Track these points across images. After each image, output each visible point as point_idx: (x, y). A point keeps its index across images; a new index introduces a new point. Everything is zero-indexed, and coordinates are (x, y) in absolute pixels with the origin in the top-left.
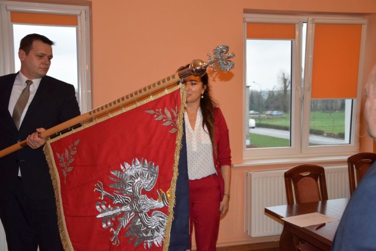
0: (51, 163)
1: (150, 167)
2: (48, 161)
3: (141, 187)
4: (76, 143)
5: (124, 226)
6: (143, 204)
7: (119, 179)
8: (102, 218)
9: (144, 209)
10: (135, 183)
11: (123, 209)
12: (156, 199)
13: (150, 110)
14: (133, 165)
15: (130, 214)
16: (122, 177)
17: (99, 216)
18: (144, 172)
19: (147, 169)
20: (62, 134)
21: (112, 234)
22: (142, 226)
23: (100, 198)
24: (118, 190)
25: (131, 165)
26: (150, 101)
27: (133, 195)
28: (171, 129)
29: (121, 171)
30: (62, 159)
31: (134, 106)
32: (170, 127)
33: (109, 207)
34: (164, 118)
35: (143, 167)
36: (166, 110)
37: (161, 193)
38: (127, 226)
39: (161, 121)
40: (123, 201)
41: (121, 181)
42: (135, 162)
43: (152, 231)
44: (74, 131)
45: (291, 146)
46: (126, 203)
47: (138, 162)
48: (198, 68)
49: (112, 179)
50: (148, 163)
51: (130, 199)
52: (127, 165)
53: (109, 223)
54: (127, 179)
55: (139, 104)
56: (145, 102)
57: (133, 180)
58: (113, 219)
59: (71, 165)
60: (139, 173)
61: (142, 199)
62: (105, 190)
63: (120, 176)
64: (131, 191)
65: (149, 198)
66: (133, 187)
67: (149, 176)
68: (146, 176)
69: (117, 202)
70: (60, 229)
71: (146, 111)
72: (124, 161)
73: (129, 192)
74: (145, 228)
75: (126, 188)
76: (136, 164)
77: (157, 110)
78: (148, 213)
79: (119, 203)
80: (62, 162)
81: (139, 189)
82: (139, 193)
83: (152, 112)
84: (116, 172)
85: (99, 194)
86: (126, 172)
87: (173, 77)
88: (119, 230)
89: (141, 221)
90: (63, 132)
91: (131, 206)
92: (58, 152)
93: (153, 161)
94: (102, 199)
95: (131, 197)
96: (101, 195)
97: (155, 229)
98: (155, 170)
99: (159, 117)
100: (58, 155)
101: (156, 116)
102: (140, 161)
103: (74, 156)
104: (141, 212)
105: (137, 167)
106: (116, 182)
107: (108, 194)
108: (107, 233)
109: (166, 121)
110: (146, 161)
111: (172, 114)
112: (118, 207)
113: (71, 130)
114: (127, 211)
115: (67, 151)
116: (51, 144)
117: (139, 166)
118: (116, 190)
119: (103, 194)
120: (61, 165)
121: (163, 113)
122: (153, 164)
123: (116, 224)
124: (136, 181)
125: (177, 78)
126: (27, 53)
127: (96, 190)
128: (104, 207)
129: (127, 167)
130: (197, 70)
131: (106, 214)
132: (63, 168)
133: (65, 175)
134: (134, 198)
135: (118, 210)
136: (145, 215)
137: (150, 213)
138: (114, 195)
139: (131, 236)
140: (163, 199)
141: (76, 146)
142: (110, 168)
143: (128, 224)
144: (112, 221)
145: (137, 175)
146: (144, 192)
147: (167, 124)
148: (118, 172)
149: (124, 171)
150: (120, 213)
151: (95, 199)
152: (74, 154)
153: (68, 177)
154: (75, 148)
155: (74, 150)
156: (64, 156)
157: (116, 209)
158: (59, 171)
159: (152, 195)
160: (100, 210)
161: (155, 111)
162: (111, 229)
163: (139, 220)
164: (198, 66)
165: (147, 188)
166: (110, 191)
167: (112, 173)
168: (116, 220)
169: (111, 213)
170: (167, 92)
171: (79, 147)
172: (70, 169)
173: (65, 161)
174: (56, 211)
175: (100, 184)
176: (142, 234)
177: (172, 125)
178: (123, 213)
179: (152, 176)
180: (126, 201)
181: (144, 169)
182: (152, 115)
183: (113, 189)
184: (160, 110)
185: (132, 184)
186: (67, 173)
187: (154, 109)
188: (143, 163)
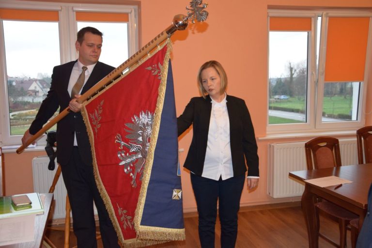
0: (87, 121)
2: (85, 121)
4: (102, 103)
5: (139, 171)
7: (132, 130)
8: (123, 165)
11: (137, 156)
13: (148, 67)
15: (142, 161)
17: (121, 164)
18: (149, 122)
20: (92, 97)
21: (131, 178)
23: (120, 148)
24: (133, 140)
25: (139, 117)
26: (148, 58)
29: (132, 122)
30: (94, 118)
31: (138, 66)
33: (128, 154)
34: (159, 72)
35: (148, 118)
36: (159, 65)
39: (157, 76)
40: (137, 149)
42: (142, 115)
44: (100, 93)
45: (306, 122)
46: (139, 151)
48: (181, 22)
49: (127, 131)
50: (151, 114)
51: (140, 146)
52: (136, 117)
53: (129, 168)
55: (140, 63)
56: (145, 59)
57: (142, 130)
58: (132, 165)
59: (100, 122)
60: (146, 123)
61: (148, 146)
62: (123, 141)
63: (132, 127)
64: (142, 140)
66: (143, 137)
69: (133, 150)
70: (95, 176)
71: (146, 68)
72: (133, 115)
73: (140, 141)
75: (138, 138)
76: (143, 116)
77: (154, 66)
79: (134, 151)
80: (94, 121)
81: (147, 136)
82: (147, 141)
83: (150, 68)
84: (129, 124)
85: (119, 144)
87: (162, 34)
88: (136, 174)
91: (142, 155)
92: (90, 113)
94: (122, 148)
99: (156, 72)
100: (91, 115)
101: (153, 71)
102: (145, 113)
103: (101, 115)
106: (130, 133)
107: (125, 144)
108: (127, 177)
110: (149, 112)
112: (134, 155)
113: (98, 93)
114: (139, 158)
115: (96, 111)
116: (86, 107)
117: (145, 118)
118: (131, 140)
119: (122, 145)
120: (94, 123)
121: (158, 68)
123: (133, 169)
124: (144, 130)
125: (165, 35)
126: (81, 44)
127: (116, 141)
128: (123, 154)
129: (137, 120)
130: (180, 26)
131: (126, 161)
132: (95, 126)
133: (96, 131)
134: (144, 144)
135: (134, 158)
138: (130, 145)
142: (124, 121)
143: (141, 170)
144: (131, 167)
145: (145, 126)
149: (135, 123)
150: (135, 160)
151: (116, 149)
152: (100, 113)
153: (98, 131)
154: (101, 108)
155: (101, 110)
156: (95, 115)
157: (132, 156)
160: (121, 159)
161: (152, 67)
162: (131, 174)
164: (181, 21)
166: (126, 141)
167: (126, 125)
169: (129, 160)
170: (159, 48)
171: (103, 107)
172: (99, 126)
173: (96, 120)
174: (92, 161)
175: (119, 136)
178: (137, 160)
180: (139, 149)
181: (148, 119)
182: (150, 71)
183: (128, 139)
184: (156, 65)
185: (141, 134)
186: (98, 129)
187: (151, 65)
188: (148, 115)
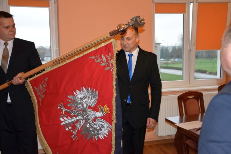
1: (92, 92)
3: (88, 105)
4: (46, 80)
5: (80, 129)
6: (90, 115)
7: (73, 100)
8: (64, 124)
9: (91, 118)
10: (83, 103)
11: (78, 118)
12: (98, 112)
14: (82, 92)
15: (82, 121)
16: (75, 99)
17: (62, 124)
18: (89, 95)
19: (90, 93)
20: (37, 75)
21: (72, 134)
22: (90, 128)
24: (74, 107)
25: (80, 91)
26: (92, 51)
27: (83, 110)
28: (106, 68)
29: (74, 95)
30: (38, 90)
31: (82, 55)
32: (105, 67)
33: (69, 117)
34: (101, 61)
36: (103, 56)
37: (100, 108)
38: (81, 128)
39: (100, 63)
40: (77, 114)
41: (75, 102)
42: (82, 89)
43: (97, 131)
44: (44, 73)
45: (183, 80)
46: (79, 115)
47: (84, 89)
48: (122, 29)
49: (69, 101)
50: (91, 89)
51: (81, 111)
52: (78, 92)
53: (70, 128)
54: (78, 100)
55: (85, 53)
56: (89, 51)
57: (82, 100)
59: (44, 93)
61: (89, 112)
62: (64, 108)
63: (74, 99)
64: (82, 107)
65: (93, 111)
66: (83, 105)
67: (92, 97)
68: (90, 98)
71: (90, 57)
72: (75, 89)
73: (80, 108)
74: (93, 129)
75: (78, 106)
77: (97, 56)
78: (93, 120)
79: (75, 115)
80: (38, 92)
81: (87, 106)
82: (87, 108)
83: (93, 57)
85: (61, 110)
86: (77, 96)
88: (77, 131)
89: (90, 125)
90: (37, 73)
91: (83, 116)
92: (35, 86)
93: (94, 88)
94: (63, 113)
95: (82, 111)
96: (63, 111)
97: (99, 129)
98: (95, 93)
99: (98, 61)
100: (35, 88)
101: (96, 60)
102: (86, 88)
103: (45, 88)
104: (89, 119)
105: (84, 92)
106: (72, 103)
107: (67, 110)
108: (69, 133)
109: (102, 63)
110: (89, 88)
111: (106, 58)
112: (75, 117)
113: (42, 72)
114: (80, 119)
115: (41, 85)
116: (30, 82)
117: (86, 92)
118: (72, 107)
119: (64, 110)
120: (38, 94)
121: (101, 58)
122: (94, 90)
123: (74, 127)
124: (84, 101)
125: (109, 36)
127: (59, 108)
128: (65, 118)
130: (121, 31)
131: (67, 122)
132: (39, 96)
133: (41, 100)
134: (84, 111)
136: (92, 121)
137: (95, 120)
138: (71, 110)
139: (84, 134)
140: (102, 111)
141: (46, 82)
142: (68, 94)
143: (82, 127)
144: (71, 126)
145: (85, 97)
146: (90, 107)
147: (103, 64)
148: (72, 96)
149: (76, 95)
150: (76, 121)
151: (59, 113)
152: (45, 86)
153: (42, 100)
154: (46, 83)
155: (45, 84)
156: (39, 88)
157: (73, 118)
158: (36, 98)
159: (95, 109)
160: (63, 120)
161: (95, 57)
162: (72, 131)
163: (88, 124)
165: (91, 105)
166: (69, 108)
167: (69, 97)
168: (73, 125)
169: (70, 121)
170: (103, 45)
171: (48, 82)
172: (43, 96)
173: (40, 91)
175: (61, 104)
176: (91, 132)
177: (107, 65)
178: (78, 121)
179: (94, 97)
180: (79, 113)
181: (88, 93)
182: (94, 60)
183: (70, 107)
184: (99, 56)
185: (81, 103)
186: (42, 98)
187: (95, 55)
188: (88, 90)
